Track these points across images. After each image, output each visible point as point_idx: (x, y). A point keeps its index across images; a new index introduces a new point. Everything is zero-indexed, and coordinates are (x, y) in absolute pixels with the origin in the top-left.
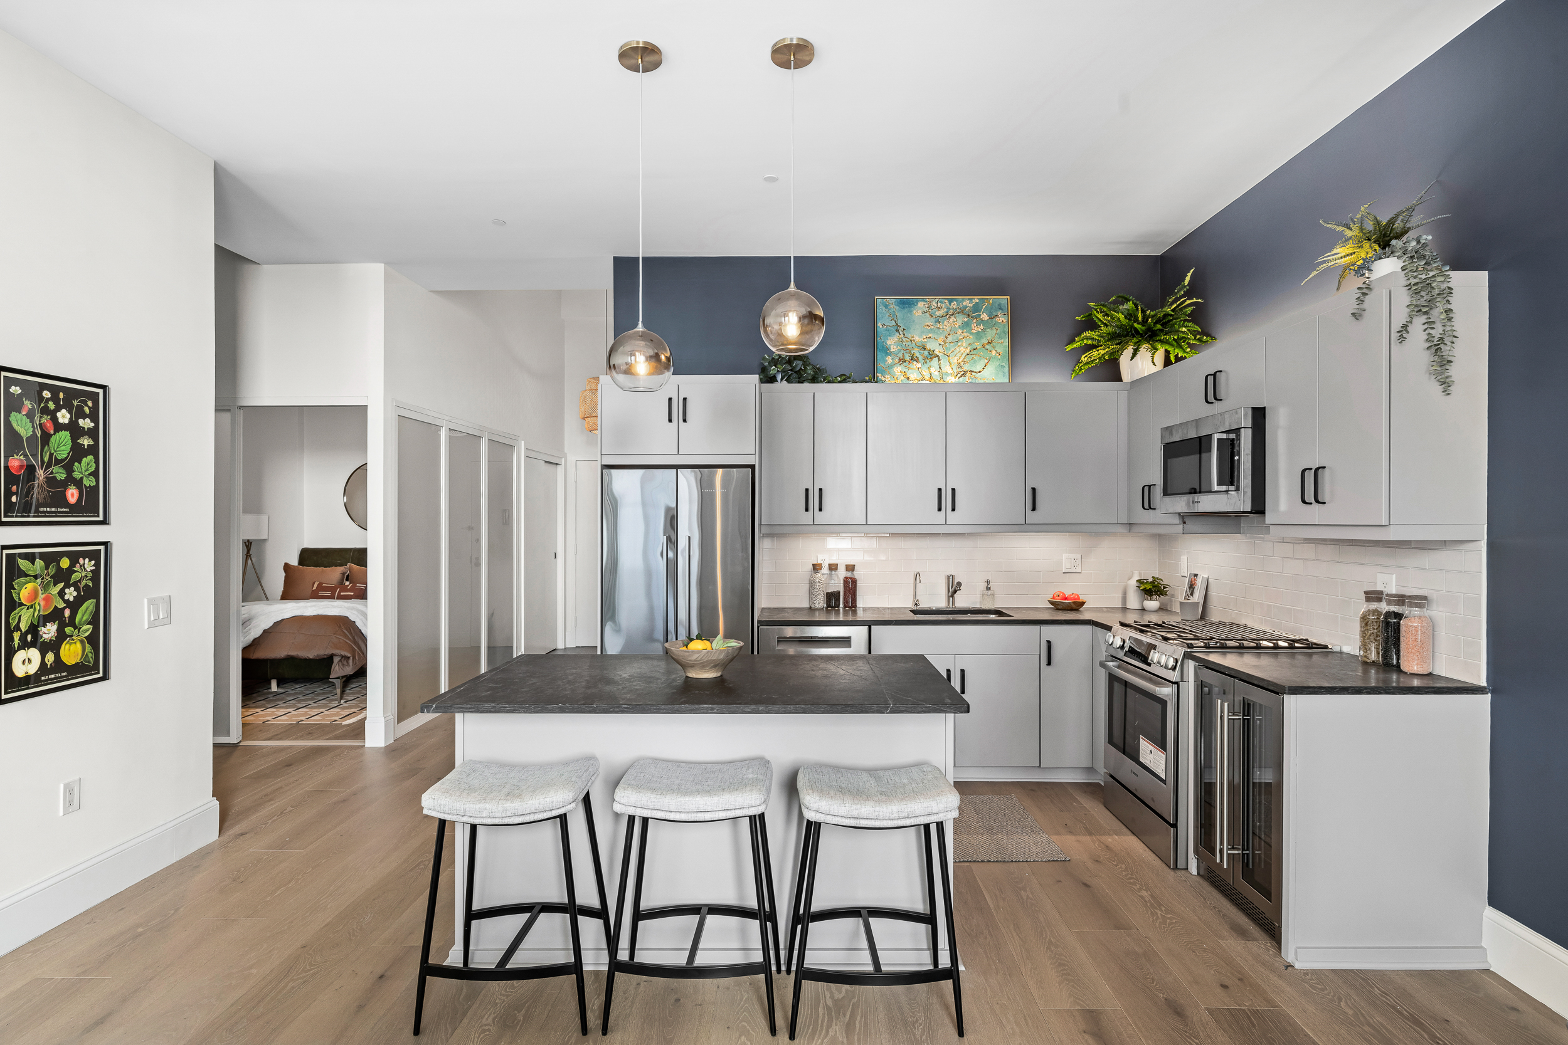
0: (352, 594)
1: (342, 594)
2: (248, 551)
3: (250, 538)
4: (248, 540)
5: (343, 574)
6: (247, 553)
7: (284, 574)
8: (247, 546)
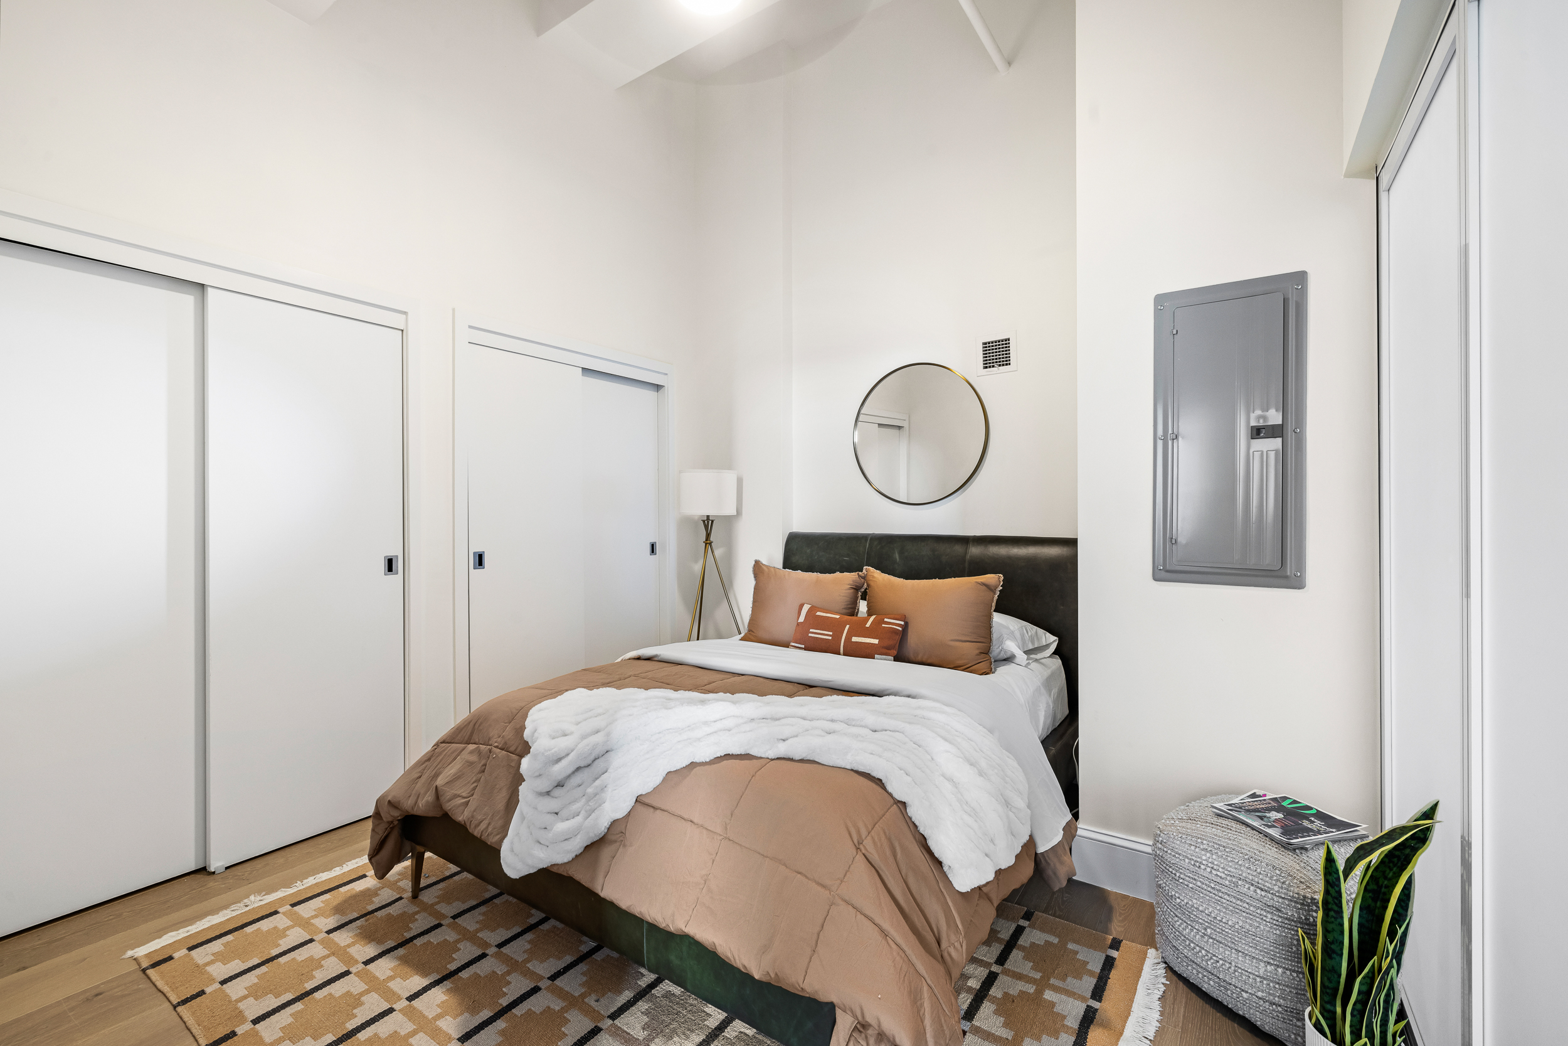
0: (876, 641)
1: (854, 639)
2: (708, 536)
3: (712, 512)
4: (708, 516)
5: (856, 589)
6: (707, 540)
7: (753, 582)
8: (706, 527)
